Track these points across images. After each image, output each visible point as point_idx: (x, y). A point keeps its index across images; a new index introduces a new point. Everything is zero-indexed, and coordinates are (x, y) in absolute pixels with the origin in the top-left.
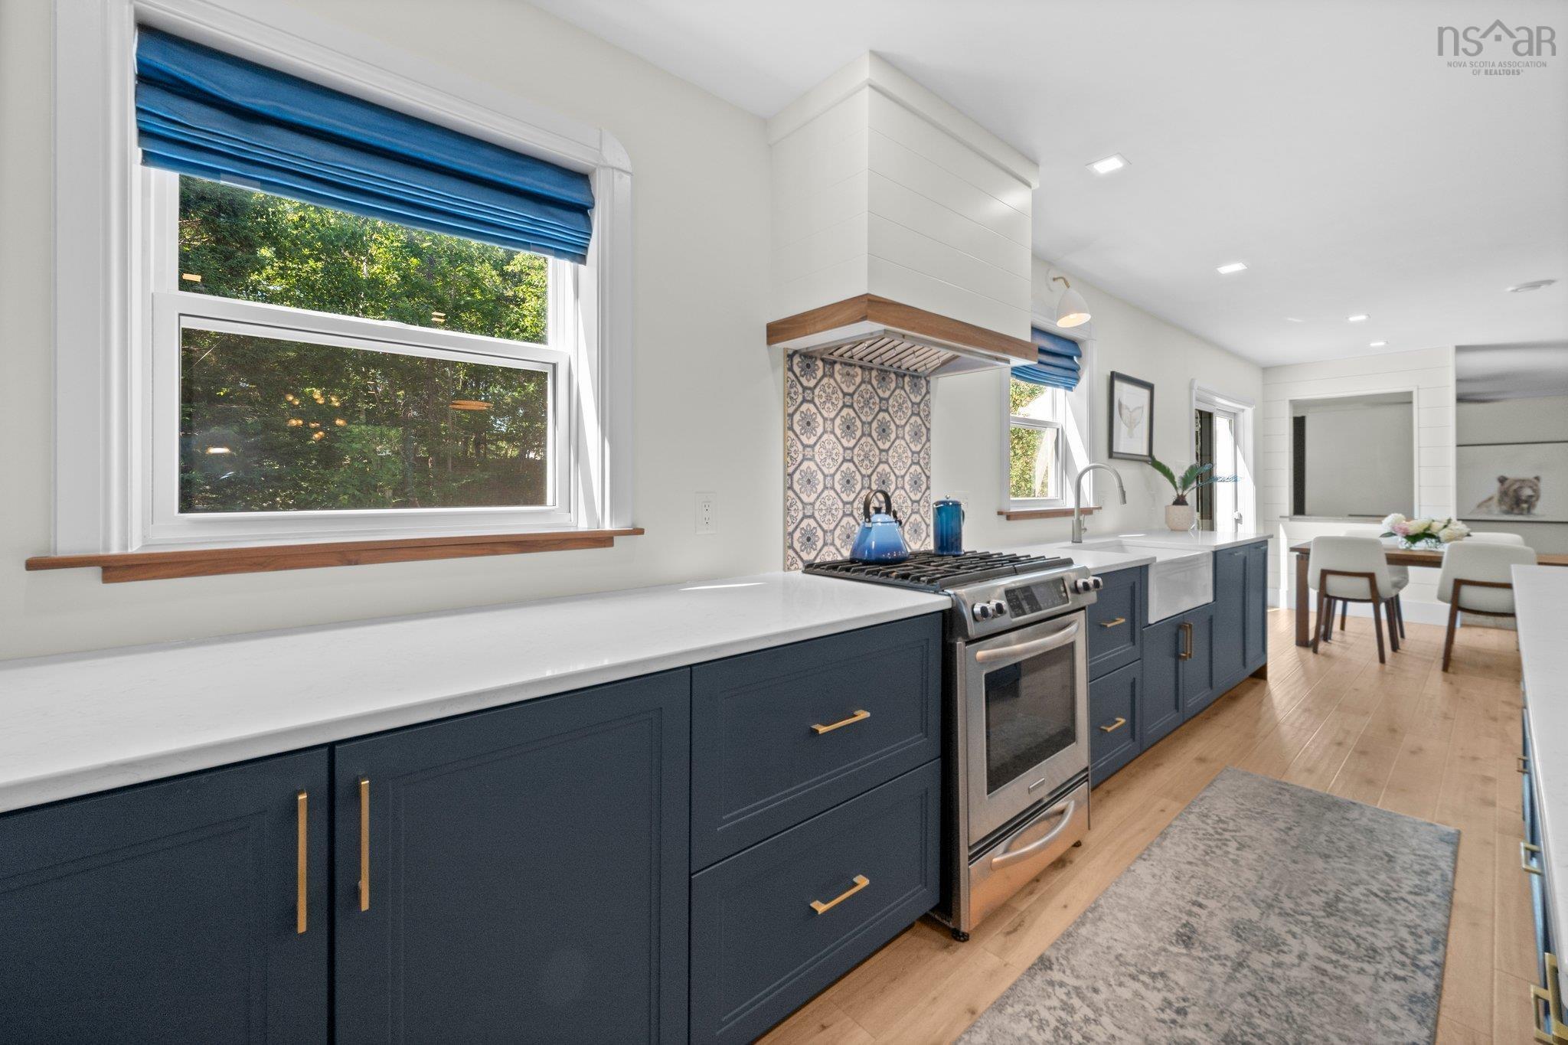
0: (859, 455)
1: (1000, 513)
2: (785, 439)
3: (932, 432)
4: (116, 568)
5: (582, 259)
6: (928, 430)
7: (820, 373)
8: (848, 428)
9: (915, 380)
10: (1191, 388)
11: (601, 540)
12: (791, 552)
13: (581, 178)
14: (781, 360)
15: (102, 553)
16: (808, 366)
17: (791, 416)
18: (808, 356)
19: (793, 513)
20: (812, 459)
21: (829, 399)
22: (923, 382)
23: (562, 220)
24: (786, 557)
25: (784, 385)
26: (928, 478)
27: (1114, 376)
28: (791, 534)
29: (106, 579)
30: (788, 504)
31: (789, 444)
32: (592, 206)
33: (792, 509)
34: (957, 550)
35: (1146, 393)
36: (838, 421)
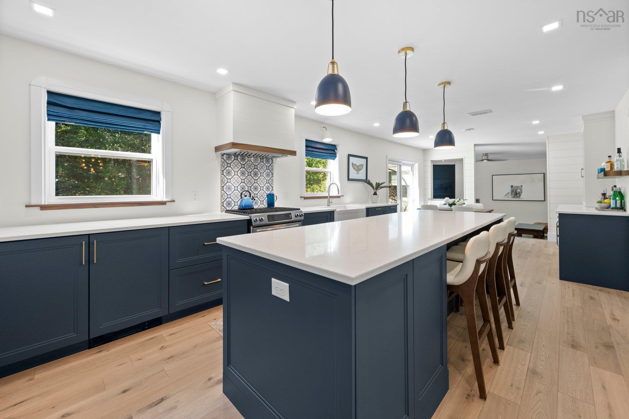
0: (247, 181)
1: (301, 197)
2: (221, 177)
3: (274, 175)
4: (43, 207)
5: (159, 133)
6: (272, 174)
7: (233, 159)
8: (243, 174)
9: (268, 160)
10: (387, 158)
11: (163, 203)
12: (223, 207)
13: (158, 113)
14: (220, 156)
15: (40, 204)
16: (229, 157)
17: (223, 171)
18: (229, 155)
19: (223, 197)
20: (230, 182)
21: (236, 166)
22: (271, 160)
23: (152, 124)
24: (221, 209)
25: (221, 163)
26: (272, 187)
27: (349, 156)
28: (223, 203)
29: (41, 210)
30: (222, 194)
31: (222, 178)
32: (161, 120)
33: (223, 196)
34: (273, 207)
35: (365, 160)
36: (239, 172)
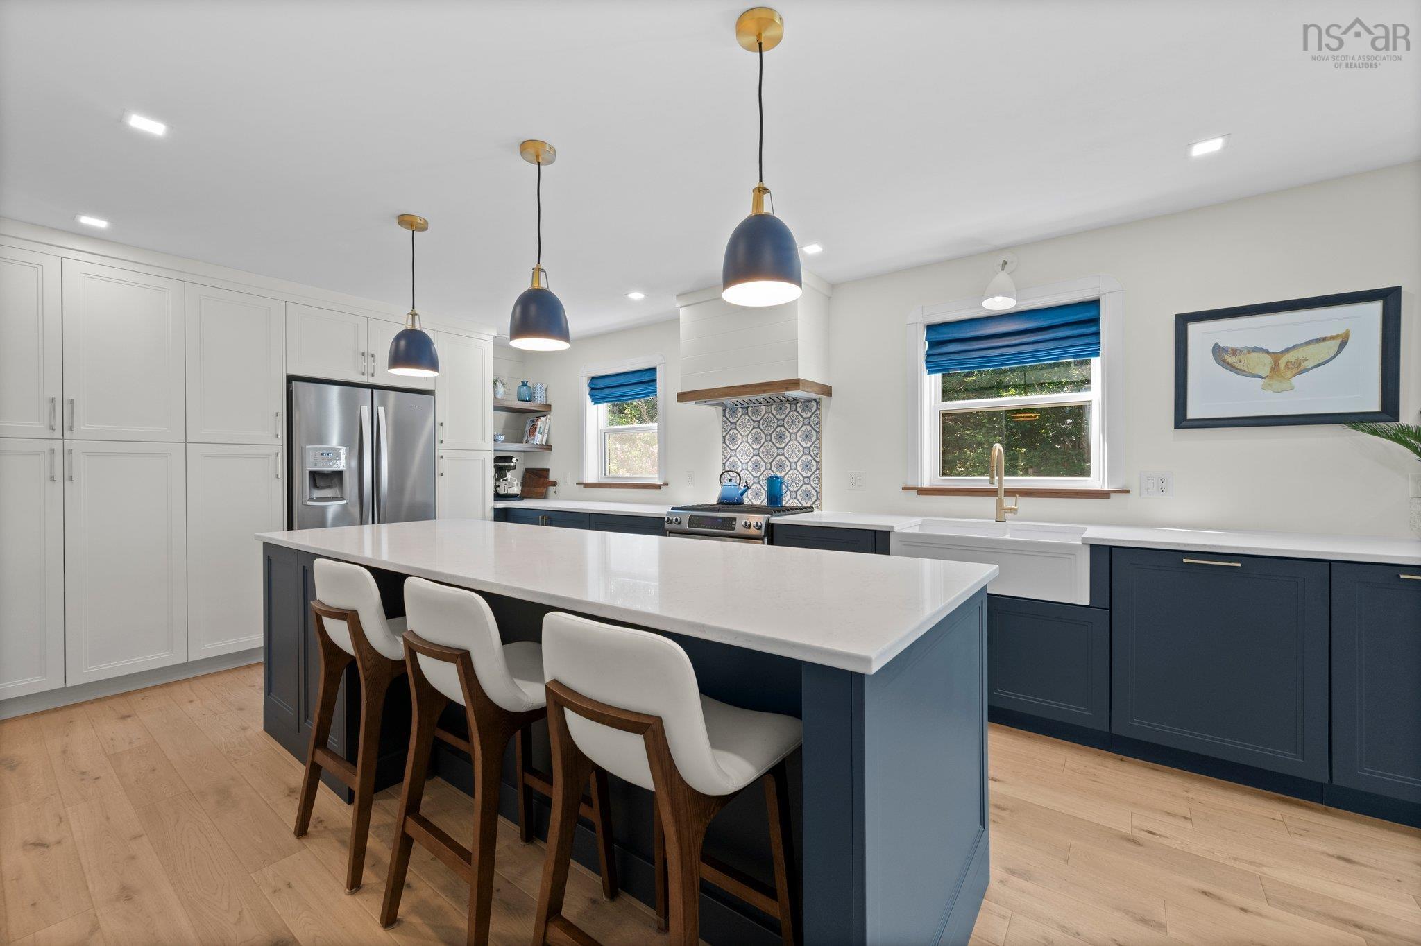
1: (904, 488)
2: (722, 448)
3: (822, 436)
6: (818, 433)
7: (740, 414)
8: (756, 438)
9: (806, 404)
16: (733, 412)
17: (724, 437)
18: (733, 408)
20: (735, 457)
21: (745, 425)
22: (814, 403)
25: (721, 423)
26: (818, 463)
27: (1183, 320)
32: (657, 378)
36: (750, 436)
